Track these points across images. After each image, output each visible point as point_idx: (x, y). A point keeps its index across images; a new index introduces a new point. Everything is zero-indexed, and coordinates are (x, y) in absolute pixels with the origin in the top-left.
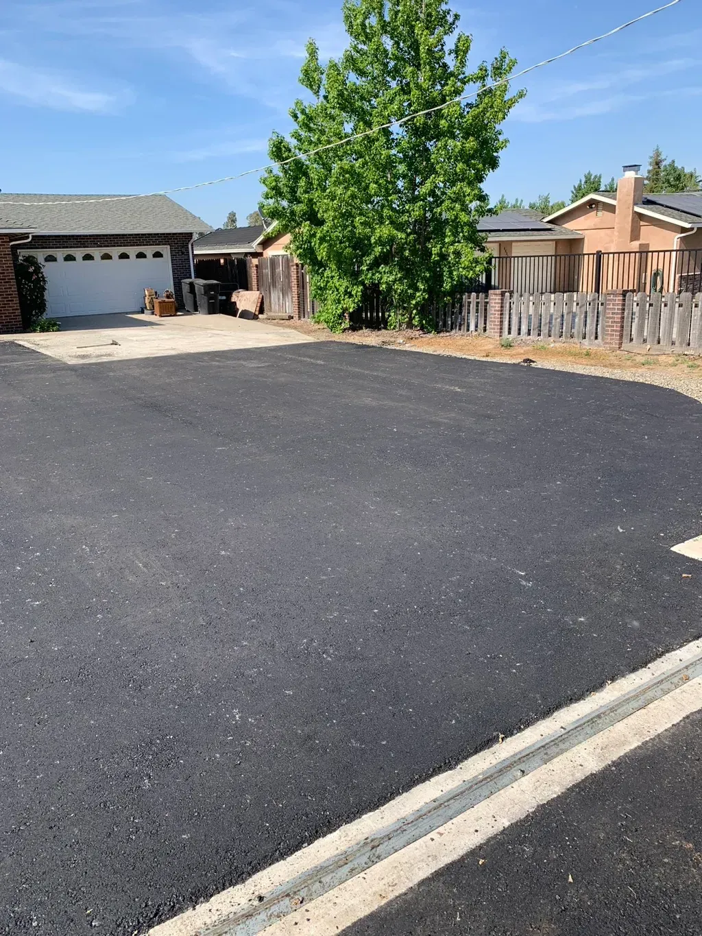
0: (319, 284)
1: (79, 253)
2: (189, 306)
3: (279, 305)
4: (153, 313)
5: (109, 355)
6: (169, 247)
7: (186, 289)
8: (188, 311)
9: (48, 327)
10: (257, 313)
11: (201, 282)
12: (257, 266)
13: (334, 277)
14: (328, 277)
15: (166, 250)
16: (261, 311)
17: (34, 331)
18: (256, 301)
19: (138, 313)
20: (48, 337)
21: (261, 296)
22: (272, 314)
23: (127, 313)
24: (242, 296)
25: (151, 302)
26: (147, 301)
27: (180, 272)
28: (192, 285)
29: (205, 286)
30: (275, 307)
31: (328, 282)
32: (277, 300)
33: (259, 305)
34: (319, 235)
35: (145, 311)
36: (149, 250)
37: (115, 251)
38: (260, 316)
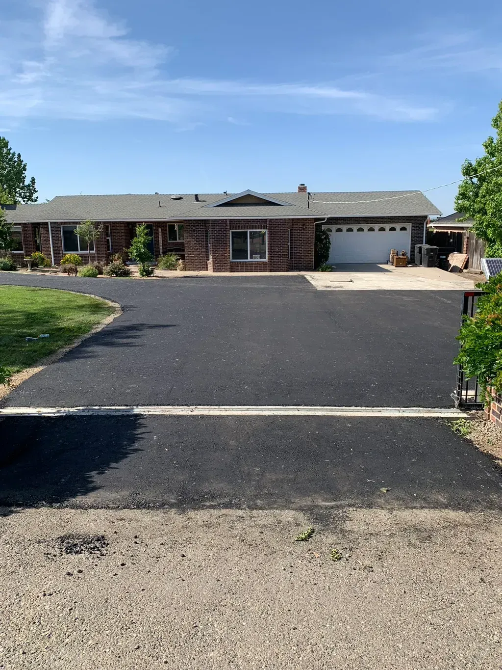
0: (489, 253)
1: (355, 227)
2: (417, 262)
3: (477, 264)
4: (393, 265)
5: (341, 287)
6: (411, 224)
7: (417, 250)
8: (416, 264)
9: (326, 269)
10: (462, 268)
11: (428, 246)
12: (468, 238)
13: (499, 249)
14: (495, 249)
15: (409, 226)
16: (466, 267)
17: (318, 271)
18: (463, 260)
19: (385, 263)
20: (322, 275)
21: (467, 258)
22: (472, 270)
23: (378, 264)
24: (455, 257)
25: (393, 258)
26: (391, 257)
27: (416, 239)
28: (420, 248)
29: (427, 249)
30: (475, 265)
31: (495, 252)
32: (476, 261)
33: (465, 262)
34: (485, 223)
35: (389, 263)
36: (398, 226)
37: (377, 227)
38: (464, 270)
